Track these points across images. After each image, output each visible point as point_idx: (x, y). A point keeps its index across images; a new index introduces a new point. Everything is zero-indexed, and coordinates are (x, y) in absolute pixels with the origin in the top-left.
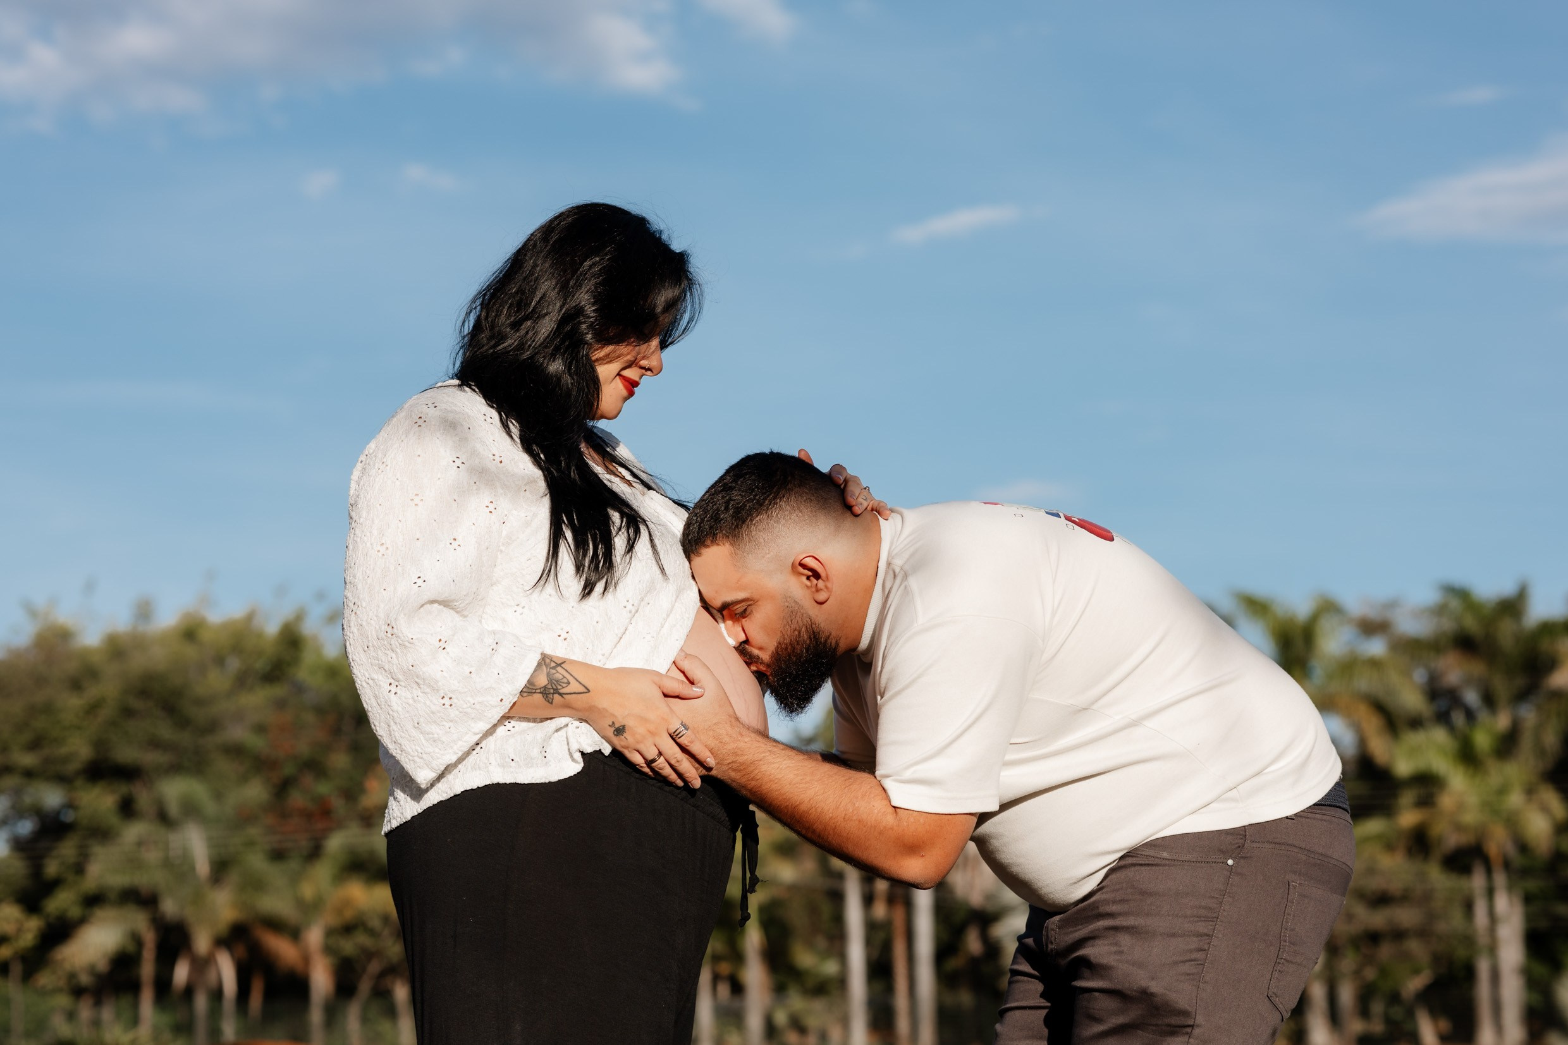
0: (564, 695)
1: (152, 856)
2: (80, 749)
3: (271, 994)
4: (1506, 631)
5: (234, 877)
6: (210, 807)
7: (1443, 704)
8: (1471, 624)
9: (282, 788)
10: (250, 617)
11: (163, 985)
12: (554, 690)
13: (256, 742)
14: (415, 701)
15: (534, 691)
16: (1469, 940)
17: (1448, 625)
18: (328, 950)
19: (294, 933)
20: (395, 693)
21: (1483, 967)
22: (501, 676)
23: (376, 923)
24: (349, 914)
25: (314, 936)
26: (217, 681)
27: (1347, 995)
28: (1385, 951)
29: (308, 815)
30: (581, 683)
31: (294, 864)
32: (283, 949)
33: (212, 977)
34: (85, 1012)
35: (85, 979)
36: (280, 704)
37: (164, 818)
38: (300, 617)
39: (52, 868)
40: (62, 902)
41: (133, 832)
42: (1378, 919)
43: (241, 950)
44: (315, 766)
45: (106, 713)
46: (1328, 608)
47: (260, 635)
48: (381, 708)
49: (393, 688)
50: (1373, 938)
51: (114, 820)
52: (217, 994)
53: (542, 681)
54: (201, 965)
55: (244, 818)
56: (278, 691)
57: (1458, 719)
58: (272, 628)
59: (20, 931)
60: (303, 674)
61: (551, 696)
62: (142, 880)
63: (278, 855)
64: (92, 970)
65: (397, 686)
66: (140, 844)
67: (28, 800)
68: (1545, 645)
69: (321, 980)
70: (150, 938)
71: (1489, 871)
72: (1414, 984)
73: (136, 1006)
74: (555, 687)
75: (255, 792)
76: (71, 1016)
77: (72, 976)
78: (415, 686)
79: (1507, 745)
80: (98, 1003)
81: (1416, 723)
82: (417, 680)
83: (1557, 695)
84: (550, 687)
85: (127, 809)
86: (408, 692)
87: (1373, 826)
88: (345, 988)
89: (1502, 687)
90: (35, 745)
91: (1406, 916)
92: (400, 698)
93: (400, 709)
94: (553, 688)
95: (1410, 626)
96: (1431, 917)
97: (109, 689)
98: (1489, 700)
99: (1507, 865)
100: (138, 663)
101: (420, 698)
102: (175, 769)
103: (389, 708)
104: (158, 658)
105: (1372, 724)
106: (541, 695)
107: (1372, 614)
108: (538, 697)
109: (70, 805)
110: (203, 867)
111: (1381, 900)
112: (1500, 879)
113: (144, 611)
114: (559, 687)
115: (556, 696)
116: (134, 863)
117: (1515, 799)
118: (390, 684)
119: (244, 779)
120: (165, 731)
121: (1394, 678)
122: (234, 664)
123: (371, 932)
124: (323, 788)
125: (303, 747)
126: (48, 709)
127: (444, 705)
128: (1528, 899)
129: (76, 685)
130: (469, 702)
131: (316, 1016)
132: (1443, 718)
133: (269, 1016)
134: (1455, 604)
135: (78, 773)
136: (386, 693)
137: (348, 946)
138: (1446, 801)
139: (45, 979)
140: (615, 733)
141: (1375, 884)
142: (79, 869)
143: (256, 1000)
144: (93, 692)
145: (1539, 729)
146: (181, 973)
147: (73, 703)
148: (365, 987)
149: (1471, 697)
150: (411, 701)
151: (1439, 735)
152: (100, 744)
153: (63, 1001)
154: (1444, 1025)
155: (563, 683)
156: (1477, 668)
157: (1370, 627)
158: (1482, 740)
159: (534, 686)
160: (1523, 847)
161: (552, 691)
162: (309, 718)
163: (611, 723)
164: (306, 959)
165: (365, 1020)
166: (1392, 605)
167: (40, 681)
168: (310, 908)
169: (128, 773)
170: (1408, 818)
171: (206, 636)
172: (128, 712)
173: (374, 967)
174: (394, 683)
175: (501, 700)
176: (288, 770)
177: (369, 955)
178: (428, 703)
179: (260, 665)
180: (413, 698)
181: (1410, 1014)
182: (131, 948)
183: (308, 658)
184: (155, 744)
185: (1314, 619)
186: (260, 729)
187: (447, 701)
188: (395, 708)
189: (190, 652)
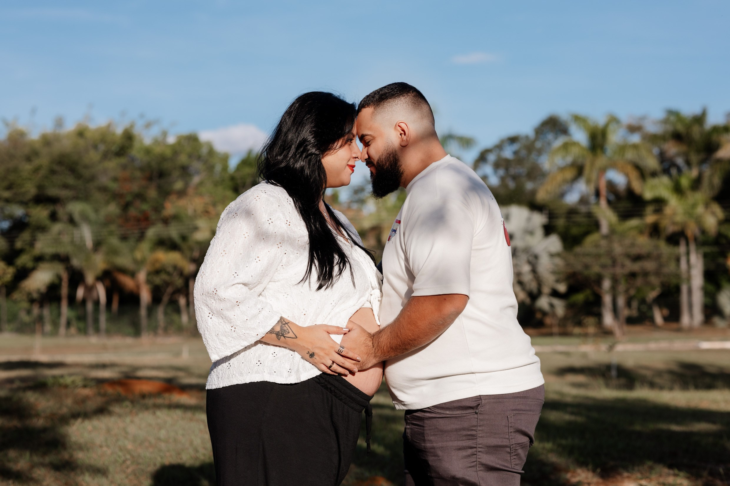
0: (286, 338)
1: (66, 239)
2: (31, 189)
3: (122, 302)
4: (696, 131)
5: (104, 248)
6: (92, 215)
7: (666, 164)
8: (680, 128)
9: (126, 207)
10: (109, 126)
11: (72, 299)
12: (282, 334)
13: (114, 186)
14: (219, 324)
15: (273, 332)
16: (678, 276)
17: (670, 128)
18: (148, 281)
19: (133, 274)
20: (211, 318)
21: (684, 289)
22: (260, 324)
23: (170, 269)
24: (158, 266)
25: (142, 276)
26: (94, 156)
27: (621, 301)
28: (639, 282)
29: (138, 220)
30: (294, 334)
31: (131, 242)
32: (127, 282)
33: (94, 295)
34: (36, 310)
35: (35, 296)
36: (124, 167)
37: (72, 221)
38: (132, 126)
39: (19, 244)
40: (24, 260)
41: (57, 228)
42: (636, 267)
43: (108, 282)
44: (140, 196)
45: (42, 172)
46: (613, 120)
47: (114, 134)
48: (203, 322)
49: (211, 316)
50: (633, 275)
51: (47, 222)
52: (97, 303)
53: (278, 329)
54: (90, 289)
55: (108, 222)
56: (123, 160)
57: (674, 171)
58: (119, 131)
59: (4, 273)
60: (135, 152)
61: (280, 337)
62: (62, 250)
63: (124, 238)
64: (38, 291)
65: (212, 315)
66: (60, 233)
67: (7, 212)
68: (715, 138)
69: (145, 296)
70: (65, 276)
71: (687, 244)
72: (652, 295)
73: (59, 307)
74: (282, 333)
75: (113, 209)
76: (29, 312)
77: (29, 294)
78: (221, 317)
79: (696, 184)
80: (41, 306)
81: (654, 174)
82: (222, 316)
83: (719, 161)
84: (280, 332)
85: (54, 217)
86: (217, 319)
87: (634, 222)
88: (156, 298)
89: (694, 158)
90: (9, 187)
91: (649, 265)
92: (212, 321)
93: (211, 326)
94: (281, 333)
95: (652, 128)
96: (661, 266)
97: (44, 161)
98: (688, 163)
99: (696, 239)
100: (57, 149)
101: (222, 324)
102: (75, 199)
103: (206, 324)
104: (67, 145)
105: (634, 175)
106: (275, 335)
107: (634, 122)
108: (274, 335)
109: (27, 215)
110: (89, 243)
111: (637, 258)
112: (693, 247)
113: (59, 122)
114: (284, 333)
115: (282, 337)
116: (57, 241)
117: (700, 210)
118: (210, 313)
119: (108, 203)
120: (71, 180)
121: (644, 152)
122: (102, 148)
123: (168, 274)
124: (145, 207)
125: (135, 187)
126: (15, 170)
127: (231, 330)
128: (706, 256)
129: (28, 159)
130: (243, 332)
131: (143, 312)
132: (666, 171)
133: (121, 312)
134: (672, 118)
135: (30, 201)
136: (207, 317)
137: (158, 280)
138: (668, 211)
139: (16, 296)
140: (310, 357)
141: (635, 251)
142: (32, 244)
143: (115, 305)
144: (37, 162)
145: (711, 176)
146: (80, 293)
147: (27, 167)
148: (166, 299)
149: (680, 161)
150: (217, 324)
151: (665, 180)
152: (40, 187)
153: (25, 305)
154: (666, 312)
155: (287, 332)
156: (683, 148)
157: (633, 129)
158: (685, 182)
159: (274, 330)
160: (703, 232)
161: (281, 334)
162: (138, 174)
163: (307, 352)
164: (138, 287)
165: (166, 314)
166: (643, 118)
167: (12, 157)
168: (139, 263)
169: (54, 201)
170: (650, 218)
171: (88, 135)
172: (53, 172)
173: (170, 290)
174: (211, 314)
175: (257, 335)
176: (129, 198)
177: (167, 284)
178: (225, 327)
179: (114, 148)
180: (219, 323)
181: (650, 308)
182: (57, 281)
183: (136, 145)
184: (66, 186)
185: (606, 126)
186: (115, 179)
187: (233, 329)
188: (209, 324)
189: (81, 142)
